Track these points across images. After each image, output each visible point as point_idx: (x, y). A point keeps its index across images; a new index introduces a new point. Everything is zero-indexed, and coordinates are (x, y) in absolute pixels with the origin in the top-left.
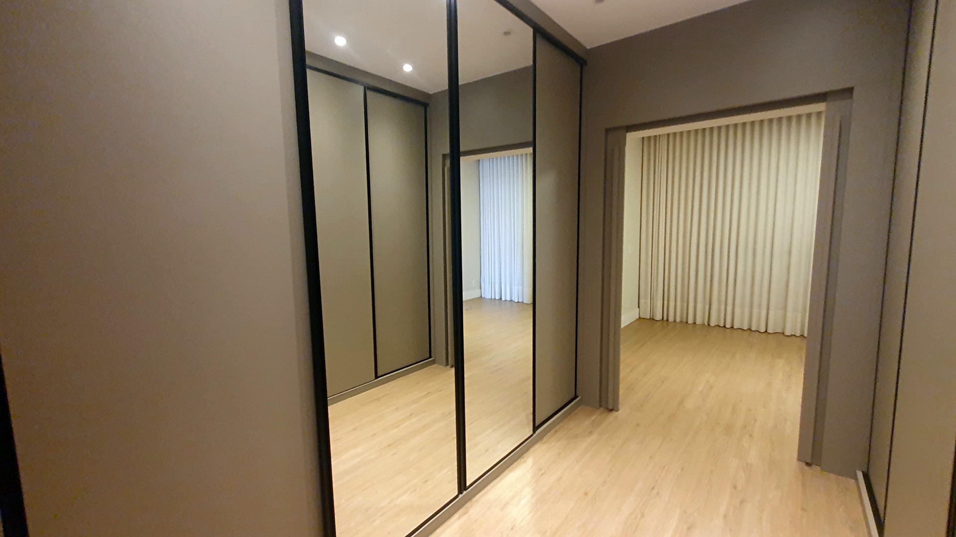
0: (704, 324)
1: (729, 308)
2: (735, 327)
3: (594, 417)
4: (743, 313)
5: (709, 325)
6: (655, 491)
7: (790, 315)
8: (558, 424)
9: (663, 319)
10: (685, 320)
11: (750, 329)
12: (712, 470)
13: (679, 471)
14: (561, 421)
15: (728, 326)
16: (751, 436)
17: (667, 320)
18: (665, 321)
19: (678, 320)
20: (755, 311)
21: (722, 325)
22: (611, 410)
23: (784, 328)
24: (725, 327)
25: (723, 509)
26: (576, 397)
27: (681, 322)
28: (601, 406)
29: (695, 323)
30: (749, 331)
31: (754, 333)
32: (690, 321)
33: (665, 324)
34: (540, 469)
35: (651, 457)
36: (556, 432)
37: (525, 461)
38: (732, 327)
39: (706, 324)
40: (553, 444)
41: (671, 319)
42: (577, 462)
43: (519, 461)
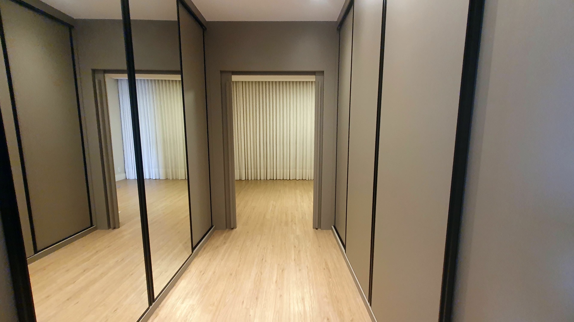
0: (264, 179)
1: (275, 170)
2: (278, 179)
3: (224, 235)
4: (280, 172)
5: (267, 179)
6: (264, 260)
7: (298, 170)
8: (205, 243)
9: (246, 179)
10: (256, 179)
11: (283, 179)
12: (285, 243)
13: (272, 248)
14: (207, 242)
15: (275, 179)
16: (295, 224)
17: (248, 179)
18: (247, 180)
19: (253, 179)
20: (285, 170)
21: (272, 179)
22: (232, 229)
23: (296, 177)
24: (273, 179)
25: (293, 258)
26: (212, 226)
27: (254, 179)
28: (227, 228)
29: (260, 179)
30: (283, 180)
31: (285, 180)
32: (259, 179)
33: (247, 181)
34: (201, 272)
35: (258, 245)
36: (205, 248)
37: (190, 271)
38: (276, 179)
39: (266, 179)
40: (205, 255)
41: (250, 179)
42: (222, 260)
43: (186, 272)
